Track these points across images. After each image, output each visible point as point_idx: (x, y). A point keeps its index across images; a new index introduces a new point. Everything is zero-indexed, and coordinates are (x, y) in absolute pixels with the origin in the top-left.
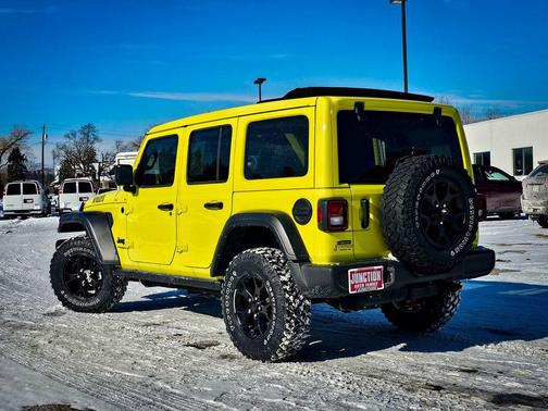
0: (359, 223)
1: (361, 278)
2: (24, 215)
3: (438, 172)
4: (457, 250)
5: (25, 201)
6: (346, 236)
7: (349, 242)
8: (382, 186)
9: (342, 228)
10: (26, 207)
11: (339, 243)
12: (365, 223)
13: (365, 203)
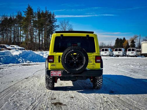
0: (58, 61)
1: (55, 73)
2: (118, 56)
3: (73, 50)
4: (79, 69)
5: (119, 53)
6: (54, 64)
7: (55, 65)
8: (63, 53)
9: (53, 62)
10: (119, 54)
11: (52, 65)
12: (59, 61)
13: (59, 57)
